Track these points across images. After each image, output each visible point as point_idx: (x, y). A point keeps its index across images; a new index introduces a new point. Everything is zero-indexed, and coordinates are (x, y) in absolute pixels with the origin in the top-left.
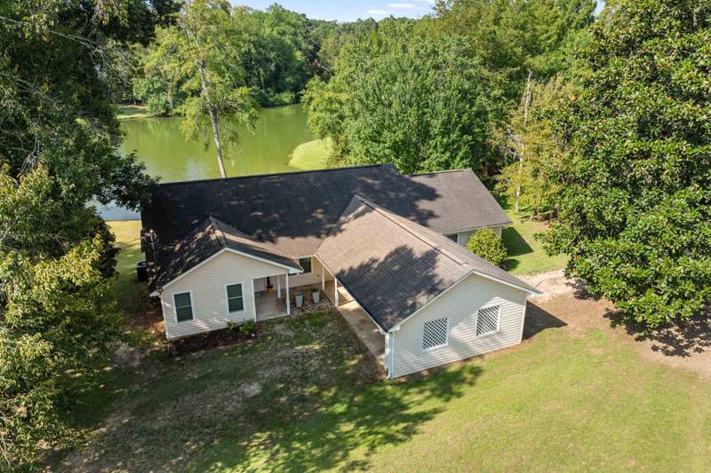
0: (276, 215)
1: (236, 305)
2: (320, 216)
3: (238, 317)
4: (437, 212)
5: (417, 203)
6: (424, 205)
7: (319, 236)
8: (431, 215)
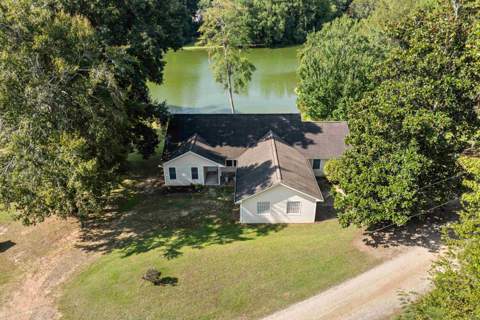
1: (195, 176)
3: (196, 182)
8: (312, 142)
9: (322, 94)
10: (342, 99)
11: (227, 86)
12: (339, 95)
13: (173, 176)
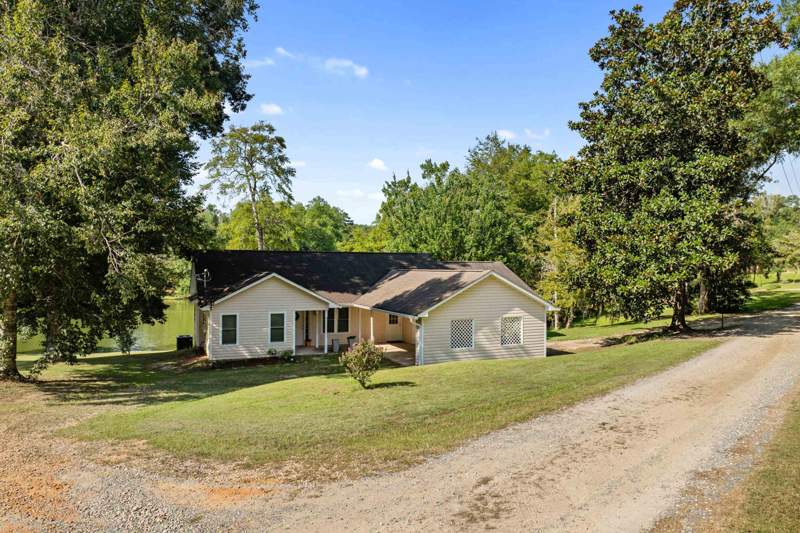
1: (277, 335)
2: (357, 281)
3: (279, 348)
7: (355, 293)
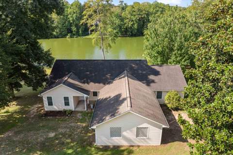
0: (93, 74)
1: (67, 104)
2: (108, 77)
4: (156, 81)
5: (149, 77)
6: (152, 77)
7: (104, 84)
8: (153, 81)
9: (160, 49)
10: (174, 53)
11: (101, 47)
12: (172, 50)
13: (50, 104)
